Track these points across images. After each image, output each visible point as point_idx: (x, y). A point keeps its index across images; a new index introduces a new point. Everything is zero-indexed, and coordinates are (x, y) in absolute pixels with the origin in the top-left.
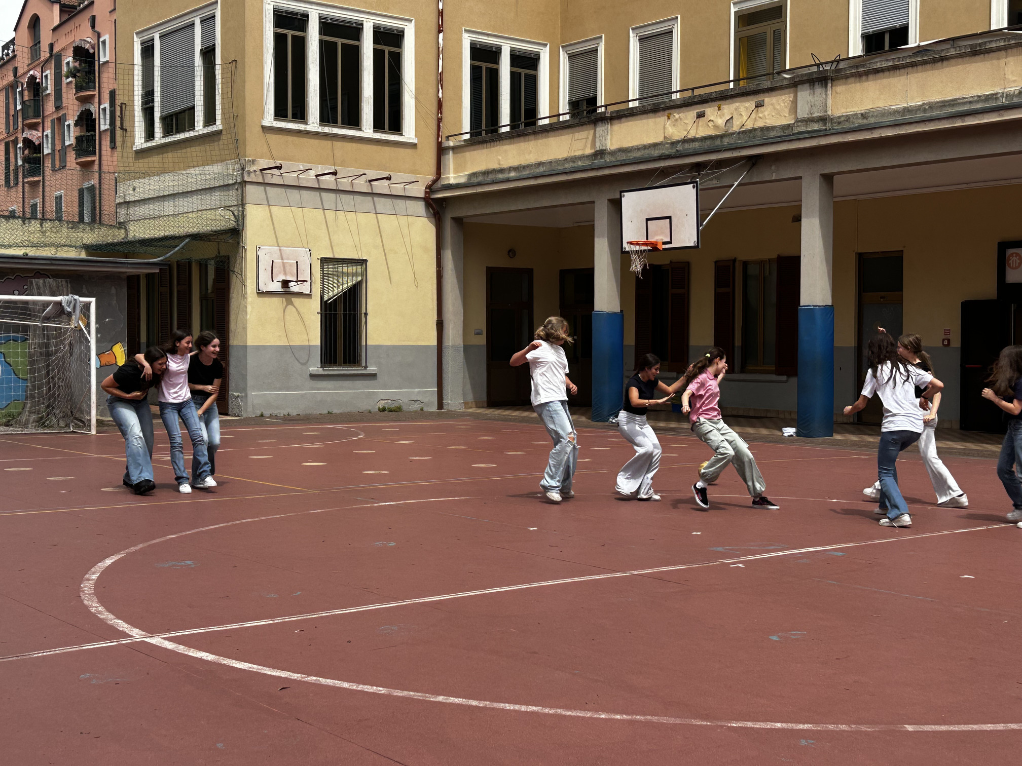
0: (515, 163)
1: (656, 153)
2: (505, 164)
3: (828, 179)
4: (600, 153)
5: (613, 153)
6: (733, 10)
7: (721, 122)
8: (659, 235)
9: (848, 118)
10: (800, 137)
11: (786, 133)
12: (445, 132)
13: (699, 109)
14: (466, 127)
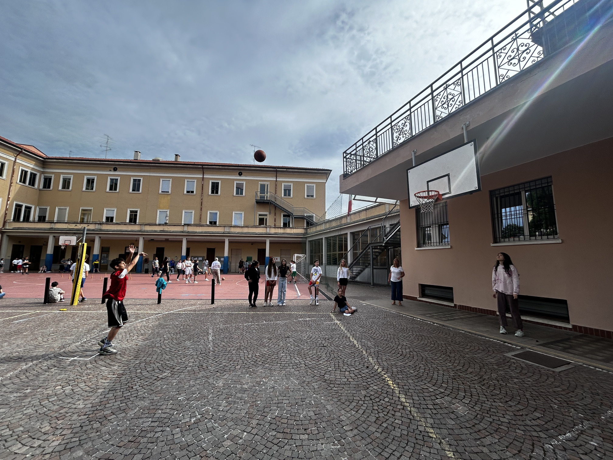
0: (28, 227)
1: (66, 229)
2: (24, 227)
3: (100, 237)
4: (52, 228)
5: (54, 228)
6: (81, 208)
7: (80, 227)
8: (67, 243)
9: (104, 230)
10: (96, 231)
11: (93, 230)
12: (6, 219)
13: (76, 224)
14: (12, 218)
